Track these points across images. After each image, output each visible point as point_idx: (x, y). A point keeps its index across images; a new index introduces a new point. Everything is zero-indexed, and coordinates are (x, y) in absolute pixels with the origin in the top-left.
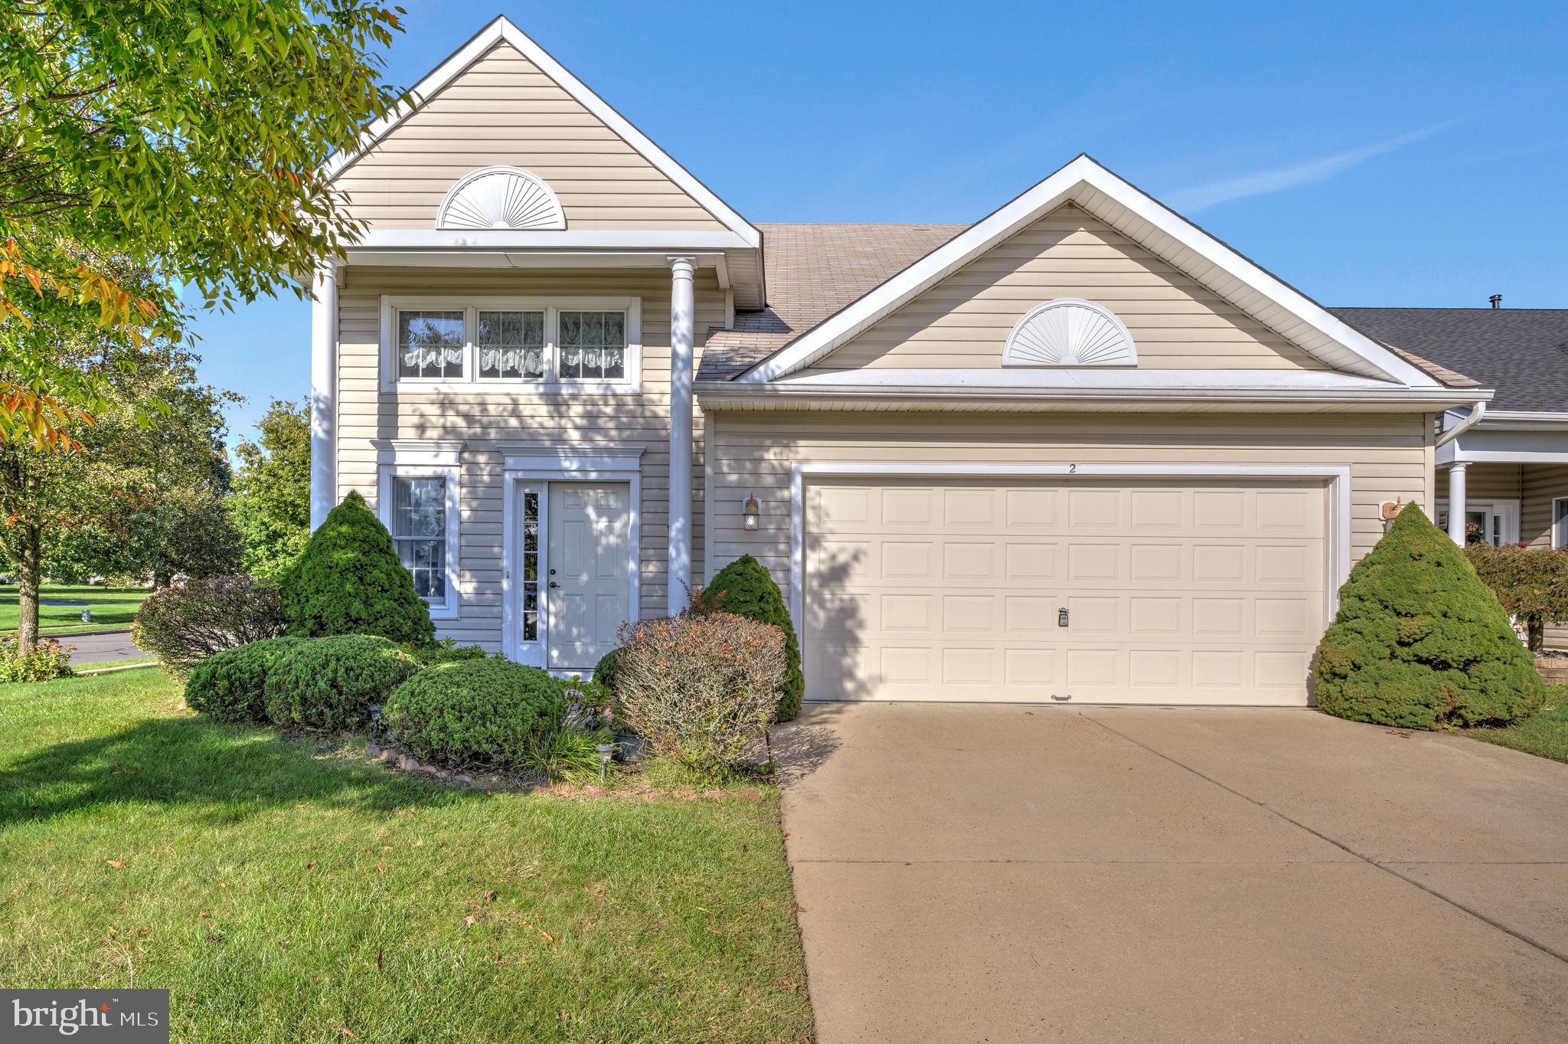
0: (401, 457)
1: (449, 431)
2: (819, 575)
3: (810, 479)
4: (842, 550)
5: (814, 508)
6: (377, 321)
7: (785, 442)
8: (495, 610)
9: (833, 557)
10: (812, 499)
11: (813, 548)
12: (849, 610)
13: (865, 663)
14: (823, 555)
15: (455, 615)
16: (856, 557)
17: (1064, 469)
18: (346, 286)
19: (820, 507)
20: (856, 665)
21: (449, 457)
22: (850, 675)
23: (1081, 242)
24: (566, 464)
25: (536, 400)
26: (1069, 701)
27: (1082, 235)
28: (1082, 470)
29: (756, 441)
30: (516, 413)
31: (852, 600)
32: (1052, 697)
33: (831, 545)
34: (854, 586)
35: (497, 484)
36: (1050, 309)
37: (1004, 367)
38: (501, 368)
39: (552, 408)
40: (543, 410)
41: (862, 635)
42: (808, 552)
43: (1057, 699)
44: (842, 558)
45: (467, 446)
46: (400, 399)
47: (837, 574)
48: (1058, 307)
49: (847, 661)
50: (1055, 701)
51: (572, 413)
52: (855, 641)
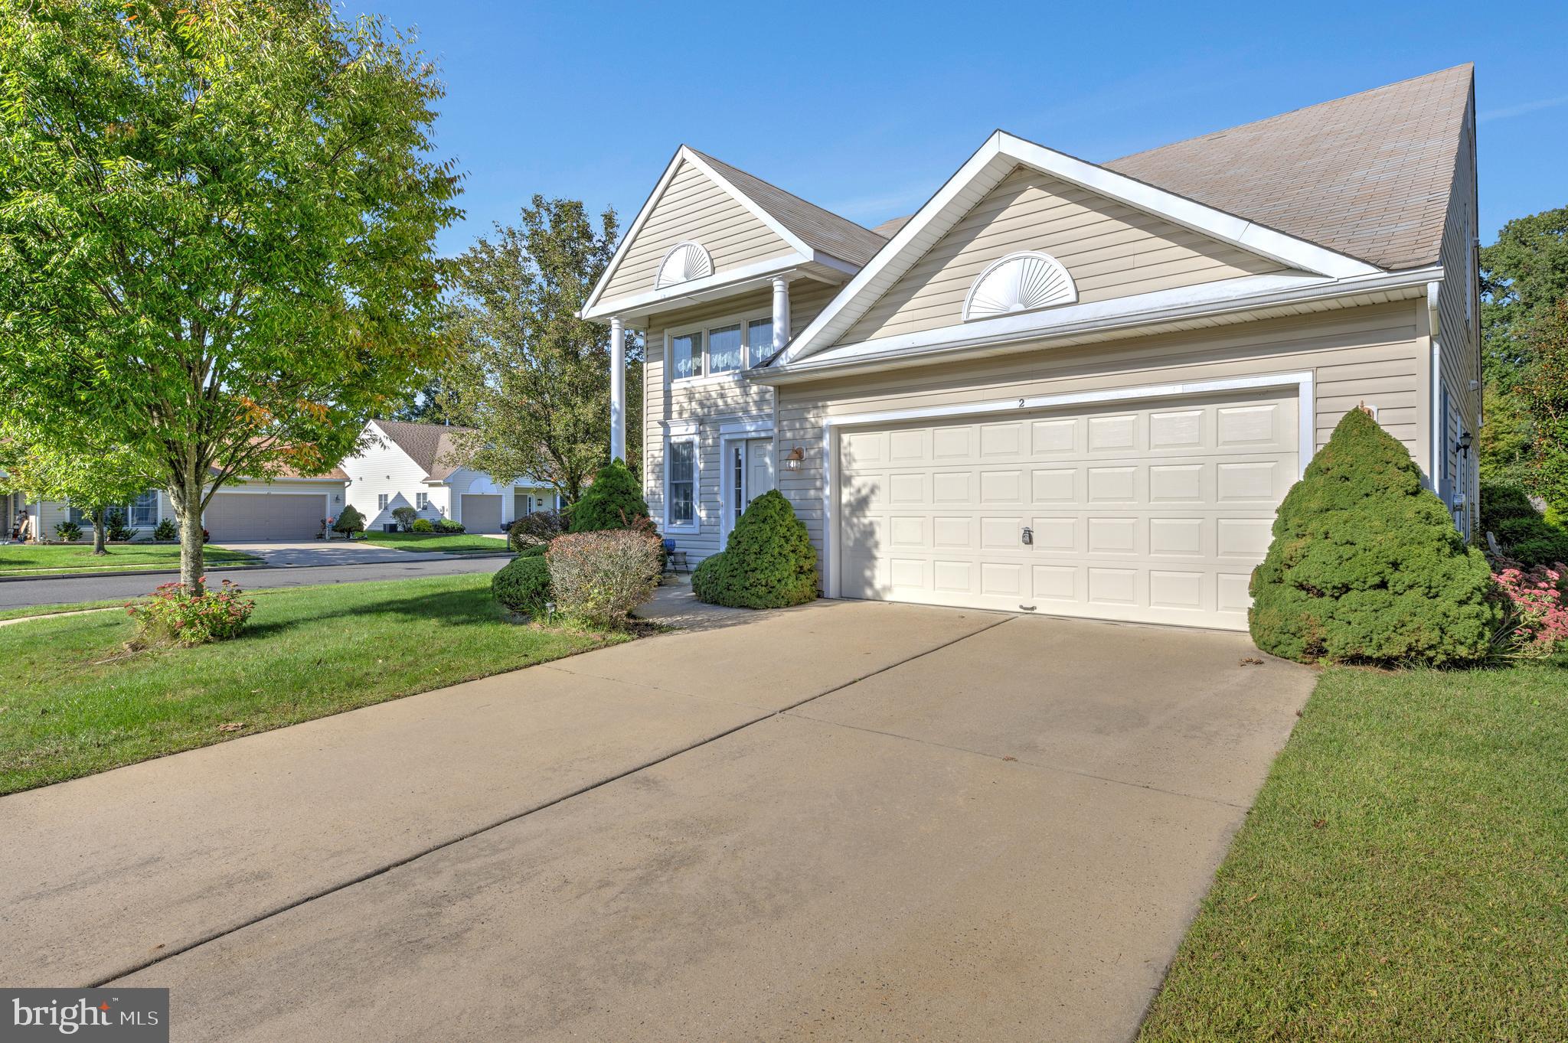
0: (674, 431)
1: (693, 414)
2: (849, 504)
3: (842, 429)
4: (864, 485)
5: (845, 455)
6: (662, 346)
7: (820, 404)
8: (716, 528)
9: (859, 491)
10: (845, 448)
11: (845, 486)
12: (869, 532)
13: (882, 575)
14: (852, 490)
15: (698, 532)
16: (872, 491)
17: (1014, 405)
18: (650, 327)
19: (850, 454)
20: (873, 577)
21: (693, 428)
22: (870, 584)
23: (1031, 199)
24: (748, 428)
25: (733, 385)
26: (1035, 611)
27: (1032, 192)
28: (1030, 403)
29: (803, 405)
30: (722, 396)
31: (871, 524)
32: (1021, 607)
33: (857, 482)
34: (872, 514)
35: (716, 445)
36: (1002, 264)
37: (966, 322)
38: (721, 366)
39: (742, 389)
40: (738, 391)
41: (877, 554)
42: (843, 488)
43: (1025, 609)
44: (864, 492)
45: (701, 421)
46: (673, 393)
47: (861, 504)
48: (1008, 261)
49: (868, 573)
50: (1022, 610)
51: (752, 392)
52: (873, 558)
